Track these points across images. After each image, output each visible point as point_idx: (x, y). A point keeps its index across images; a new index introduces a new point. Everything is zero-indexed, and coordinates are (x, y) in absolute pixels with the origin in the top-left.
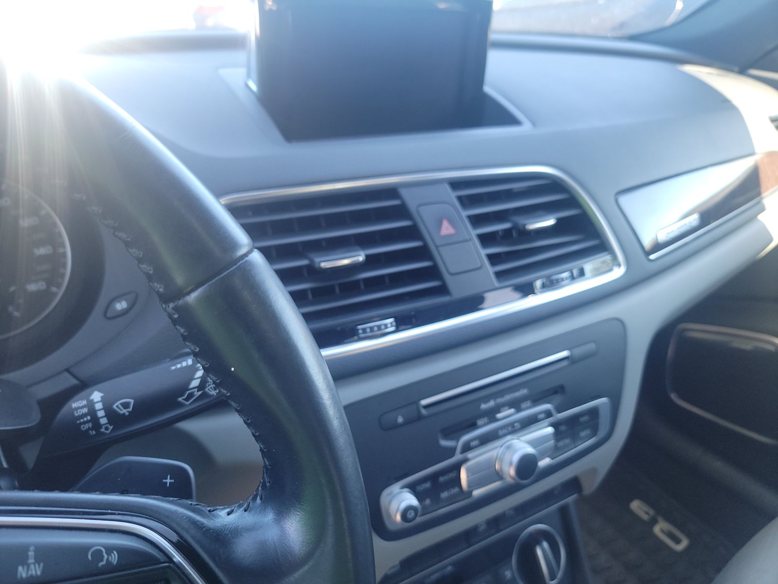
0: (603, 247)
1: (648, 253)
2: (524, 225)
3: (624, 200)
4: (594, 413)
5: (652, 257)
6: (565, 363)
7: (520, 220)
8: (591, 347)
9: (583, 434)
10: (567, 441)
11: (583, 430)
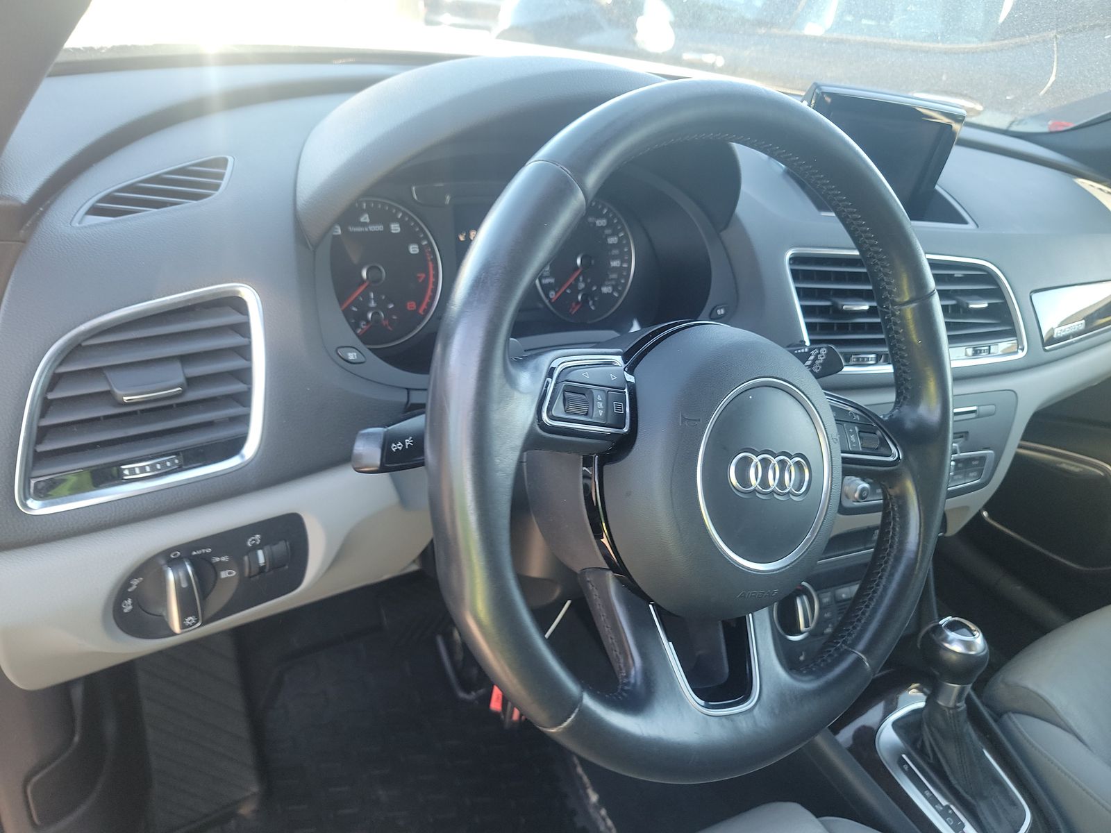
0: (1012, 333)
1: (1044, 345)
2: (968, 304)
3: (1035, 296)
4: (982, 459)
5: (1047, 348)
6: (973, 415)
7: (964, 299)
8: (992, 407)
9: (971, 474)
10: (960, 477)
11: (972, 472)
